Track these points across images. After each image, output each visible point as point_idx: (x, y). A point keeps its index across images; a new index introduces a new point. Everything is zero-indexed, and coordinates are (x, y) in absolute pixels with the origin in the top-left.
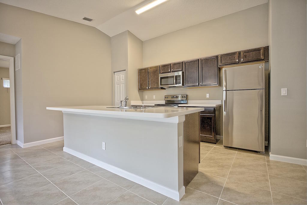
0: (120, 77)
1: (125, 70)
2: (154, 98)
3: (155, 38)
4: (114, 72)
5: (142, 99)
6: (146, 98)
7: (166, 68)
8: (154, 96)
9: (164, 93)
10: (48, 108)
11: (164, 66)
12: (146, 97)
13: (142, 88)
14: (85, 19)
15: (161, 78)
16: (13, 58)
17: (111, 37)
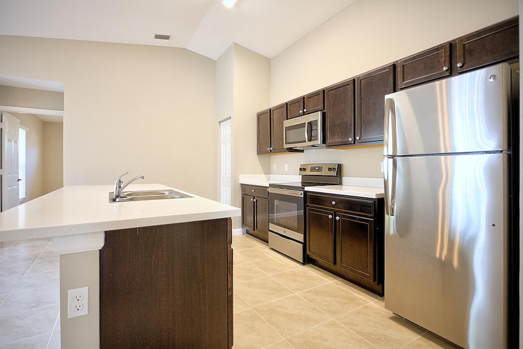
0: (226, 131)
1: (230, 118)
2: (286, 169)
4: (220, 122)
5: (268, 171)
6: (275, 169)
7: (297, 106)
8: (286, 166)
11: (294, 103)
12: (274, 167)
13: (262, 149)
14: (158, 37)
17: (216, 60)
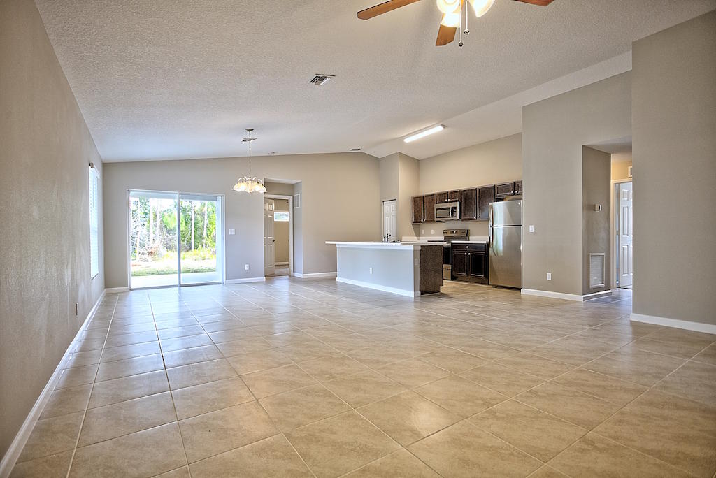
0: (390, 208)
1: (395, 199)
2: (432, 233)
3: (428, 158)
4: (383, 202)
5: (418, 235)
6: (423, 233)
7: (442, 197)
8: (432, 231)
9: (443, 227)
10: (327, 242)
11: (441, 194)
13: (417, 221)
14: (352, 150)
15: (437, 209)
16: (292, 197)
17: (379, 158)
